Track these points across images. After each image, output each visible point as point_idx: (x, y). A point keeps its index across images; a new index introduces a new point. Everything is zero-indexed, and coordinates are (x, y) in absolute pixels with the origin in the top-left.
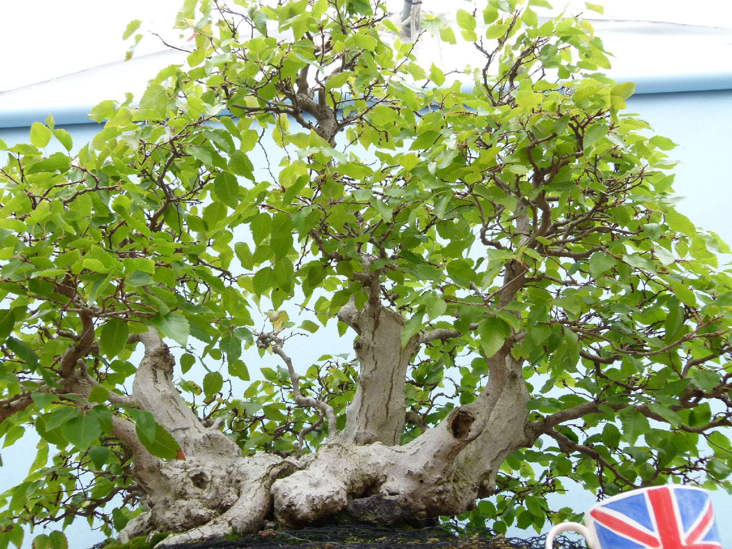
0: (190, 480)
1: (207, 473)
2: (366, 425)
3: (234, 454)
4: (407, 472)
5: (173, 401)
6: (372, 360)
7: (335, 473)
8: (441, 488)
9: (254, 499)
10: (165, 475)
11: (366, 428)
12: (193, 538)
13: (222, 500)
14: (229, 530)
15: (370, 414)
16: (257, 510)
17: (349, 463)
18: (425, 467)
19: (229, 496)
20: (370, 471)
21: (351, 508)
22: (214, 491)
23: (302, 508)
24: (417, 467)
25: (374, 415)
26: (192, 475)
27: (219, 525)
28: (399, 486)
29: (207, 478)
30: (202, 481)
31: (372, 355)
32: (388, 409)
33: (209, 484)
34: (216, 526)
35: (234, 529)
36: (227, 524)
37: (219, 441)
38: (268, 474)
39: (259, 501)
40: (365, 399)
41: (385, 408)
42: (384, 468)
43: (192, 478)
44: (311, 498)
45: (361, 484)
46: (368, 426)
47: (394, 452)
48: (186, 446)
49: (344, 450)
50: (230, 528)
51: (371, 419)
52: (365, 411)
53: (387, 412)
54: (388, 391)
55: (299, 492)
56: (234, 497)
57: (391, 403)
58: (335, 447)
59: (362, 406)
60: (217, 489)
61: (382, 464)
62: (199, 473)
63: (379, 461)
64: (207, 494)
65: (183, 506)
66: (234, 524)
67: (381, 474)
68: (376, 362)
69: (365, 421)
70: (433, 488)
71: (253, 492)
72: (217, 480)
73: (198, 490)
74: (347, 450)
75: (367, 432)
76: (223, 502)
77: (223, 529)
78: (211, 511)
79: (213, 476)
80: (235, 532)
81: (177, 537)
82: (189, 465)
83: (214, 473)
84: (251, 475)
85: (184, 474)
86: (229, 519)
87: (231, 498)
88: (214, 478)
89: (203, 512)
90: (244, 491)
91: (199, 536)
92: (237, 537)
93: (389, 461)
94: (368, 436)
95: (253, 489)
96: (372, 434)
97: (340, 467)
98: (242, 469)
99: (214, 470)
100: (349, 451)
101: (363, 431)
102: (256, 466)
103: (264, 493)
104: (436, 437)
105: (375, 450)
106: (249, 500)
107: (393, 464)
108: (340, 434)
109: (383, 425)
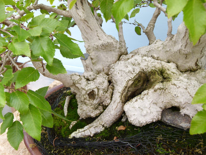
0: (87, 96)
1: (96, 90)
4: (195, 109)
7: (156, 104)
9: (116, 110)
11: (185, 48)
12: (87, 135)
14: (102, 129)
15: (189, 41)
21: (162, 122)
22: (99, 99)
26: (88, 93)
27: (98, 128)
28: (190, 113)
29: (95, 93)
30: (93, 93)
33: (97, 96)
37: (109, 45)
38: (126, 87)
39: (118, 110)
40: (187, 33)
43: (88, 94)
46: (187, 47)
50: (104, 128)
51: (189, 44)
53: (199, 42)
55: (135, 118)
56: (109, 101)
60: (100, 97)
61: (183, 103)
62: (91, 91)
63: (182, 100)
64: (96, 102)
66: (105, 125)
69: (186, 43)
71: (116, 104)
72: (101, 92)
73: (91, 101)
74: (165, 90)
75: (186, 50)
76: (104, 103)
77: (100, 129)
78: (97, 112)
79: (98, 89)
80: (106, 128)
81: (80, 134)
82: (89, 78)
83: (99, 88)
84: (119, 83)
85: (85, 92)
86: (103, 124)
87: (107, 102)
88: (100, 91)
89: (93, 115)
90: (113, 99)
91: (89, 134)
92: (107, 131)
93: (187, 101)
94: (186, 52)
95: (117, 102)
96: (189, 51)
97: (160, 100)
98: (115, 78)
99: (100, 86)
100: (167, 90)
101: (183, 49)
102: (122, 77)
103: (121, 106)
105: (181, 92)
106: (114, 110)
107: (189, 103)
108: (173, 40)
109: (195, 46)
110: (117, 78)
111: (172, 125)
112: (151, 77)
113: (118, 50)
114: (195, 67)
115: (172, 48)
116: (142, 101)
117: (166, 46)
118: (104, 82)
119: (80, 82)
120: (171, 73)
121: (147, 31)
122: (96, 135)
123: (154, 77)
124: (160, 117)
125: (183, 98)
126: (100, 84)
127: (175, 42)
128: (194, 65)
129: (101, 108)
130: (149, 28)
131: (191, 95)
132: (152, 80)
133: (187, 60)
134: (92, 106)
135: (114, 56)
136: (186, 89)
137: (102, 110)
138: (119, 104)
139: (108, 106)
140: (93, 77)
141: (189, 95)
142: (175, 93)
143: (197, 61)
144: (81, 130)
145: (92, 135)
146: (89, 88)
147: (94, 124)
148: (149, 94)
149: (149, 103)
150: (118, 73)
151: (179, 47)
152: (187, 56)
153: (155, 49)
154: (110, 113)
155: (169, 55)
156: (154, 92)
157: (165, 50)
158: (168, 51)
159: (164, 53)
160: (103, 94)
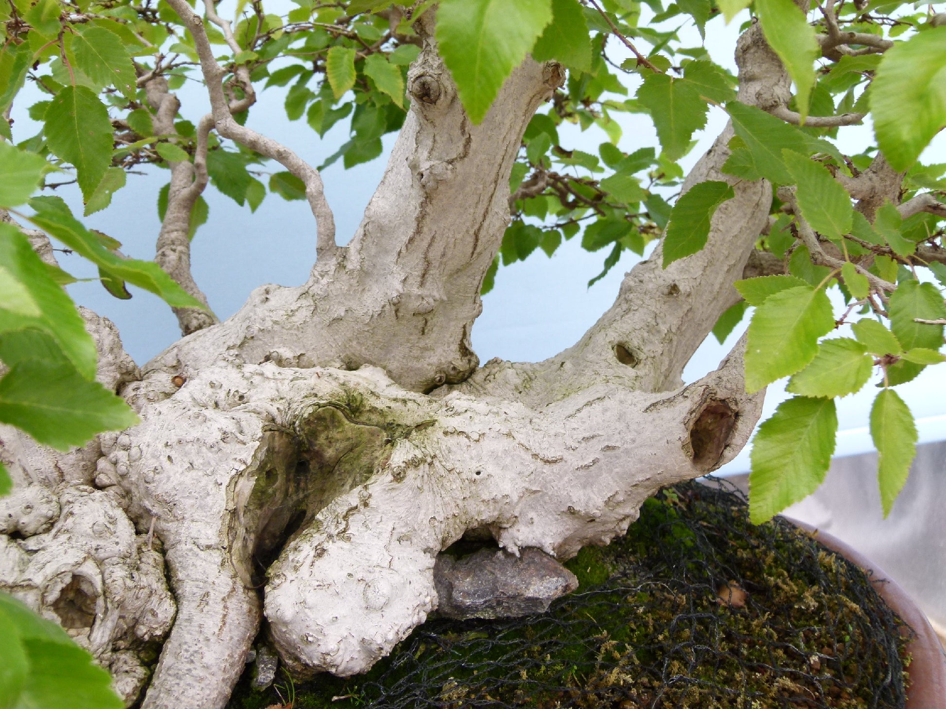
1: (89, 569)
2: (423, 276)
4: (565, 509)
6: (457, 132)
7: (410, 537)
9: (226, 636)
11: (422, 284)
13: (136, 621)
15: (436, 252)
17: (439, 501)
18: (606, 503)
19: (154, 615)
20: (487, 515)
22: (115, 615)
24: (591, 500)
25: (443, 255)
26: (52, 596)
28: (544, 534)
29: (92, 584)
30: (79, 592)
31: (460, 119)
32: (477, 239)
33: (100, 601)
38: (234, 514)
40: (428, 219)
41: (471, 240)
42: (517, 504)
43: (56, 606)
46: (429, 278)
47: (540, 463)
49: (427, 468)
51: (436, 263)
52: (425, 244)
53: (475, 248)
54: (486, 203)
55: (344, 633)
56: (167, 608)
57: (485, 226)
58: (411, 473)
59: (418, 231)
60: (121, 605)
61: (515, 498)
62: (68, 580)
63: (508, 488)
64: (102, 633)
67: (508, 515)
68: (469, 141)
69: (421, 266)
71: (215, 607)
72: (119, 573)
73: (80, 638)
74: (431, 464)
75: (425, 292)
76: (142, 630)
78: (126, 685)
79: (100, 563)
82: (24, 519)
83: (102, 554)
84: (186, 506)
85: (33, 597)
87: (161, 616)
88: (108, 569)
90: (187, 589)
93: (526, 485)
94: (425, 305)
95: (215, 597)
96: (437, 297)
97: (421, 516)
98: (162, 488)
99: (101, 543)
100: (436, 463)
101: (416, 291)
102: (193, 473)
103: (246, 607)
104: (650, 451)
105: (494, 455)
106: (213, 639)
107: (535, 492)
108: (350, 266)
109: (458, 271)
110: (168, 487)
111: (484, 615)
112: (322, 439)
113: (109, 358)
114: (461, 364)
115: (353, 304)
116: (346, 545)
117: (326, 298)
118: (113, 521)
120: (393, 405)
123: (334, 434)
125: (510, 474)
126: (100, 533)
127: (364, 276)
128: (458, 355)
129: (128, 660)
130: (172, 257)
131: (535, 456)
132: (330, 453)
133: (428, 341)
136: (509, 435)
137: (141, 671)
138: (232, 603)
139: (167, 635)
140: (46, 510)
141: (528, 457)
142: (474, 466)
143: (465, 334)
146: (50, 570)
148: (372, 502)
149: (381, 544)
150: (164, 459)
151: (394, 286)
152: (426, 322)
153: (276, 323)
154: (198, 664)
155: (349, 335)
156: (395, 485)
157: (327, 319)
158: (339, 319)
159: (324, 332)
160: (129, 583)
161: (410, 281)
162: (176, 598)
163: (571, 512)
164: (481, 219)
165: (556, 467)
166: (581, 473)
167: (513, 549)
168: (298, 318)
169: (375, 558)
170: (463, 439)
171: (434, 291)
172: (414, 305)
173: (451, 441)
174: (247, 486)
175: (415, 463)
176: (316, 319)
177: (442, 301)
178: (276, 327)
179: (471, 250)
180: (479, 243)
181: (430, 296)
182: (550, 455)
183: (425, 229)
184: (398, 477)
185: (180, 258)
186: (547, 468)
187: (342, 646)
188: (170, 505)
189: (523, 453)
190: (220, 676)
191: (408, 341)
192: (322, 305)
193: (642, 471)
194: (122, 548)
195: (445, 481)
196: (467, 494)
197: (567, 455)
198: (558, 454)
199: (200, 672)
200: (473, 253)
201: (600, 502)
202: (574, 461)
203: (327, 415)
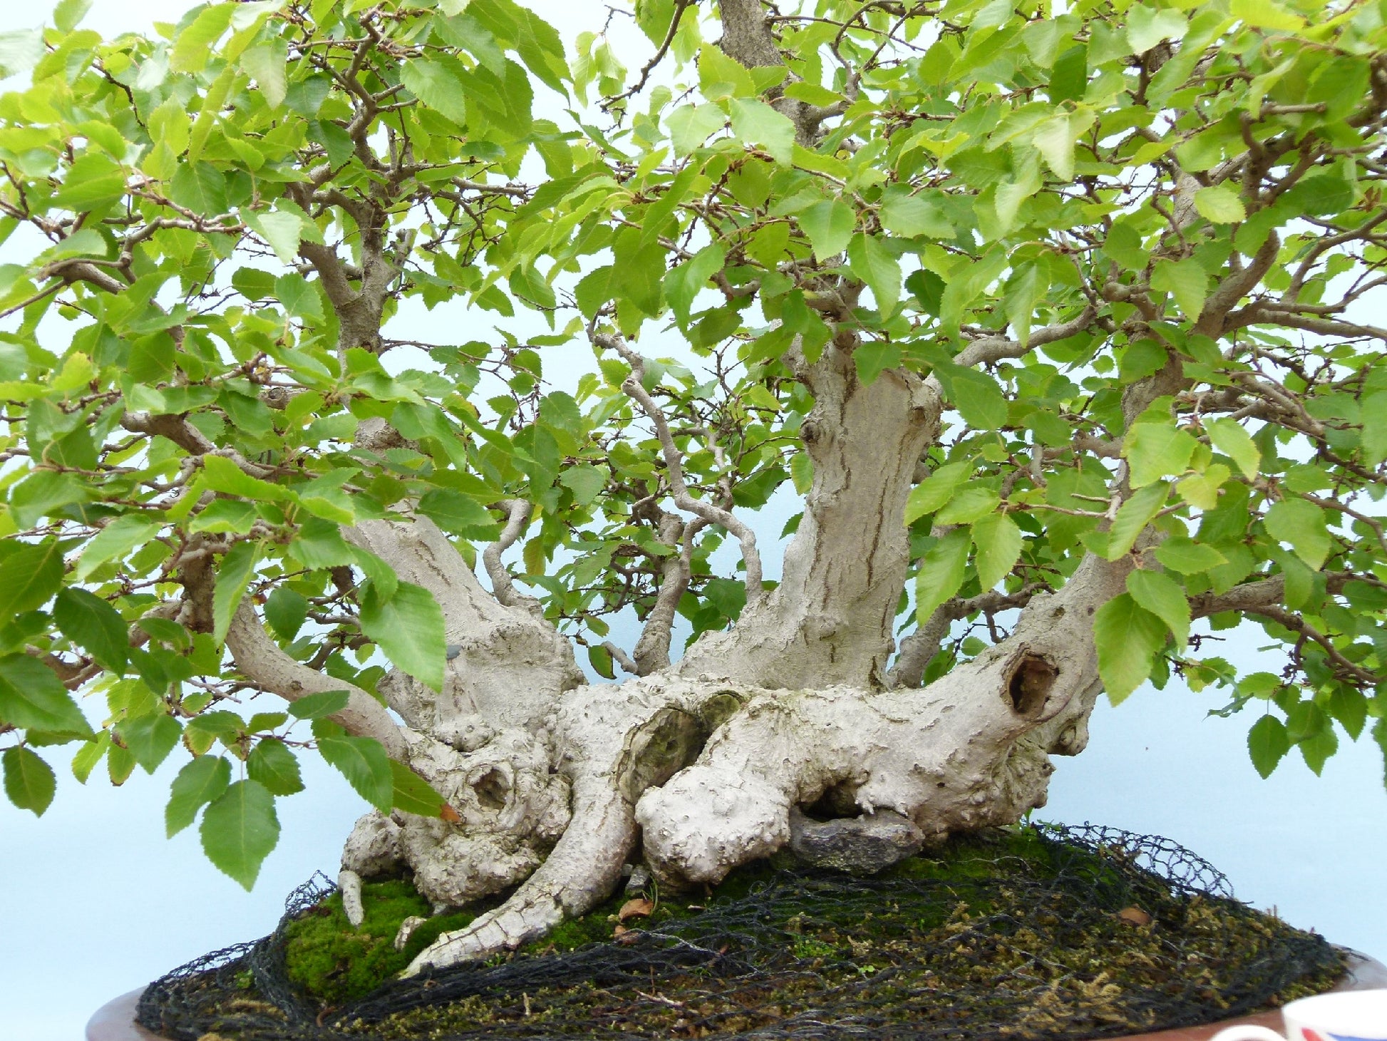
0: (470, 792)
1: (505, 768)
2: (825, 600)
3: (555, 661)
4: (912, 768)
5: (422, 551)
6: (839, 467)
7: (764, 772)
8: (979, 797)
9: (603, 833)
10: (421, 773)
11: (824, 608)
12: (488, 944)
13: (538, 822)
14: (556, 916)
15: (834, 578)
16: (610, 854)
17: (793, 745)
18: (949, 761)
19: (552, 816)
20: (838, 765)
21: (797, 846)
22: (521, 808)
23: (700, 862)
24: (934, 758)
25: (841, 581)
26: (475, 779)
27: (536, 909)
28: (895, 794)
29: (505, 779)
30: (496, 784)
31: (839, 456)
32: (870, 568)
33: (510, 794)
34: (530, 911)
35: (567, 910)
36: (551, 904)
37: (524, 638)
38: (627, 754)
39: (613, 835)
40: (824, 547)
41: (865, 567)
42: (865, 757)
43: (476, 786)
44: (717, 845)
45: (817, 787)
46: (831, 604)
47: (886, 722)
48: (458, 693)
49: (783, 716)
50: (559, 911)
51: (835, 590)
52: (825, 568)
53: (870, 575)
54: (873, 533)
55: (693, 830)
56: (562, 815)
57: (879, 554)
58: (765, 715)
59: (818, 560)
60: (526, 801)
61: (862, 749)
62: (488, 770)
63: (856, 741)
64: (508, 818)
65: (462, 856)
66: (566, 900)
67: (858, 769)
68: (849, 474)
69: (823, 592)
70: (965, 797)
71: (598, 812)
72: (527, 781)
73: (490, 813)
74: (788, 715)
75: (827, 615)
76: (541, 828)
77: (544, 917)
78: (519, 860)
79: (516, 770)
80: (568, 916)
81: (456, 946)
82: (467, 736)
83: (518, 764)
84: (593, 748)
85: (459, 777)
86: (555, 890)
87: (557, 819)
88: (520, 775)
89: (503, 868)
90: (582, 801)
91: (499, 939)
92: (572, 926)
93: (875, 741)
94: (829, 626)
95: (599, 804)
96: (838, 620)
97: (776, 756)
98: (575, 734)
99: (519, 755)
100: (793, 715)
101: (819, 614)
102: (602, 726)
103: (622, 815)
104: (976, 705)
105: (846, 714)
106: (592, 834)
107: (884, 748)
108: (771, 603)
109: (859, 599)
110: (581, 734)
111: (838, 862)
113: (561, 659)
115: (772, 635)
117: (749, 628)
119: (429, 752)
121: (645, 649)
122: (527, 941)
124: (786, 828)
125: (859, 731)
127: (783, 610)
128: (868, 684)
131: (883, 716)
133: (839, 669)
134: (493, 837)
135: (546, 684)
138: (612, 810)
139: (560, 837)
141: (876, 717)
142: (827, 720)
143: (875, 667)
144: (454, 934)
145: (512, 942)
146: (475, 762)
147: (516, 900)
148: (731, 736)
149: (737, 769)
150: (582, 716)
151: (803, 611)
152: (834, 649)
153: (706, 651)
154: (577, 850)
155: (767, 661)
156: (751, 722)
157: (748, 647)
158: (759, 647)
159: (746, 659)
160: (535, 786)
161: (815, 606)
162: (572, 810)
163: (918, 770)
164: (871, 547)
165: (902, 727)
166: (927, 734)
167: (867, 806)
168: (724, 648)
169: (729, 779)
170: (821, 701)
171: (836, 616)
172: (819, 627)
173: (811, 702)
174: (643, 738)
175: (770, 708)
176: (740, 646)
177: (846, 627)
178: (706, 655)
179: (866, 578)
180: (874, 571)
181: (832, 619)
182: (896, 717)
183: (823, 557)
184: (754, 715)
185: (658, 641)
186: (892, 726)
187: (690, 841)
188: (579, 747)
189: (872, 714)
190: (593, 862)
191: (820, 668)
192: (746, 635)
193: (973, 725)
194: (535, 762)
195: (800, 731)
196: (818, 742)
197: (912, 717)
198: (905, 717)
199: (577, 855)
200: (869, 581)
201: (942, 759)
202: (919, 723)
203: (724, 701)
